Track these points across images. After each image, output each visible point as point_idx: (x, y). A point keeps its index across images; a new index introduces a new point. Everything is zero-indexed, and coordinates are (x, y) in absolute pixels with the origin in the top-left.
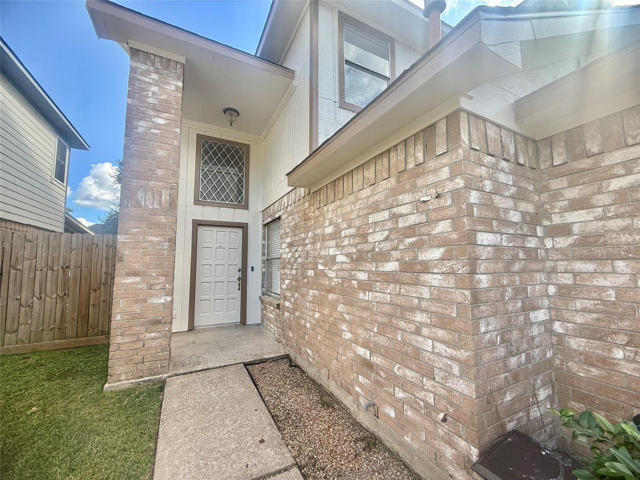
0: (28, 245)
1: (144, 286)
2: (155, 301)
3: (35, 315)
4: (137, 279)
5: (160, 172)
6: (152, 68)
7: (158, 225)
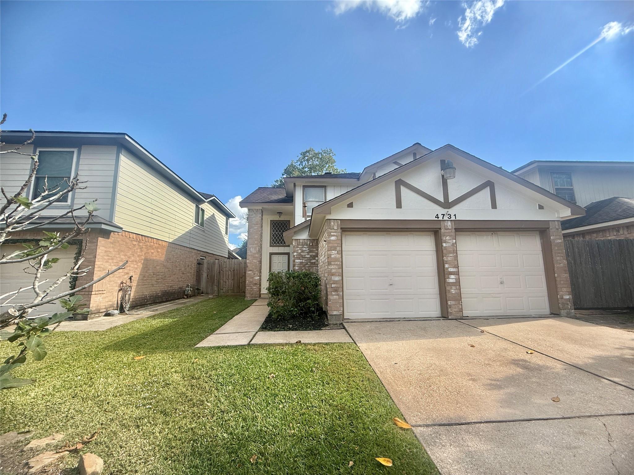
0: (225, 263)
1: (253, 274)
2: (255, 278)
3: (227, 285)
4: (251, 272)
5: (256, 242)
6: (253, 213)
7: (256, 257)
